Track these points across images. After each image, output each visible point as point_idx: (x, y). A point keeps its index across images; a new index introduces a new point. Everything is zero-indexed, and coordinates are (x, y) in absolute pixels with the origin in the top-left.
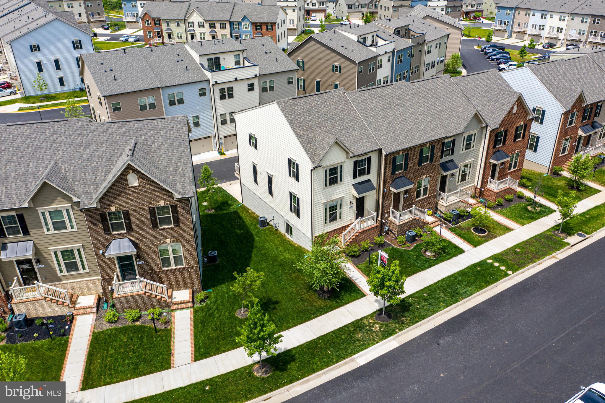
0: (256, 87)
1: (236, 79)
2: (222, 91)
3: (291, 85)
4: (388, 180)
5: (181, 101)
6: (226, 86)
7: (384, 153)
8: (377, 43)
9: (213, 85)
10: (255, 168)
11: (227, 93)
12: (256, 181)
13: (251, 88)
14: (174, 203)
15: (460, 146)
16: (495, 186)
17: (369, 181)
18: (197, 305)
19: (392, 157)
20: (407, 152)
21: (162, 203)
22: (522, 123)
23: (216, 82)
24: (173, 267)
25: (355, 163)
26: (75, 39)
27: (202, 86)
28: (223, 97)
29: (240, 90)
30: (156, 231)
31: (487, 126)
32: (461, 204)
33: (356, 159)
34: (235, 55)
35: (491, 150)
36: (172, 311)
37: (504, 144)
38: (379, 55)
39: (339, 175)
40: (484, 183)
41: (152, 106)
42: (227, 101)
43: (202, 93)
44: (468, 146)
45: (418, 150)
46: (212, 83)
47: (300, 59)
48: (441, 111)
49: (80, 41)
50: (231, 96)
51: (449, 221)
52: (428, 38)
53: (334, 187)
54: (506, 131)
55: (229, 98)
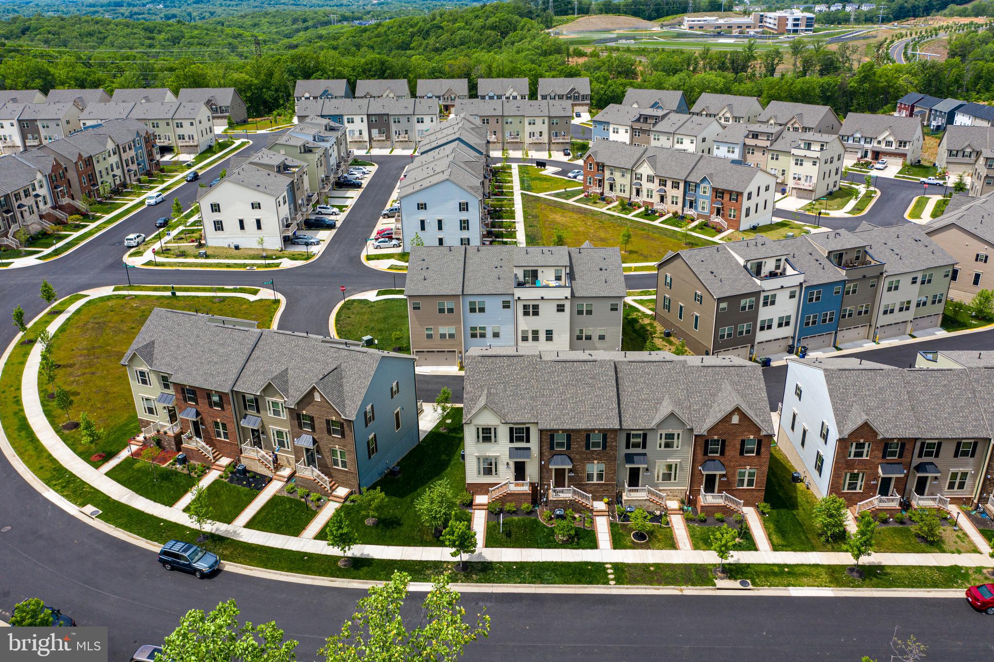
0: (567, 308)
1: (542, 298)
2: (526, 307)
3: (614, 312)
5: (482, 310)
6: (531, 303)
8: (785, 270)
9: (517, 300)
11: (531, 310)
13: (561, 309)
14: (341, 421)
15: (655, 443)
17: (529, 449)
19: (549, 433)
20: (570, 434)
22: (752, 437)
23: (519, 298)
24: (340, 467)
25: (511, 429)
26: (462, 201)
27: (507, 298)
28: (526, 313)
29: (547, 311)
31: (691, 430)
32: (648, 503)
33: (512, 426)
34: (558, 271)
35: (700, 456)
36: (329, 500)
37: (722, 453)
38: (764, 291)
39: (492, 436)
40: (694, 493)
41: (451, 311)
42: (531, 318)
43: (506, 305)
44: (668, 445)
45: (584, 434)
46: (515, 297)
47: (669, 275)
49: (467, 203)
50: (536, 313)
51: (618, 517)
53: (488, 444)
54: (724, 442)
55: (533, 315)
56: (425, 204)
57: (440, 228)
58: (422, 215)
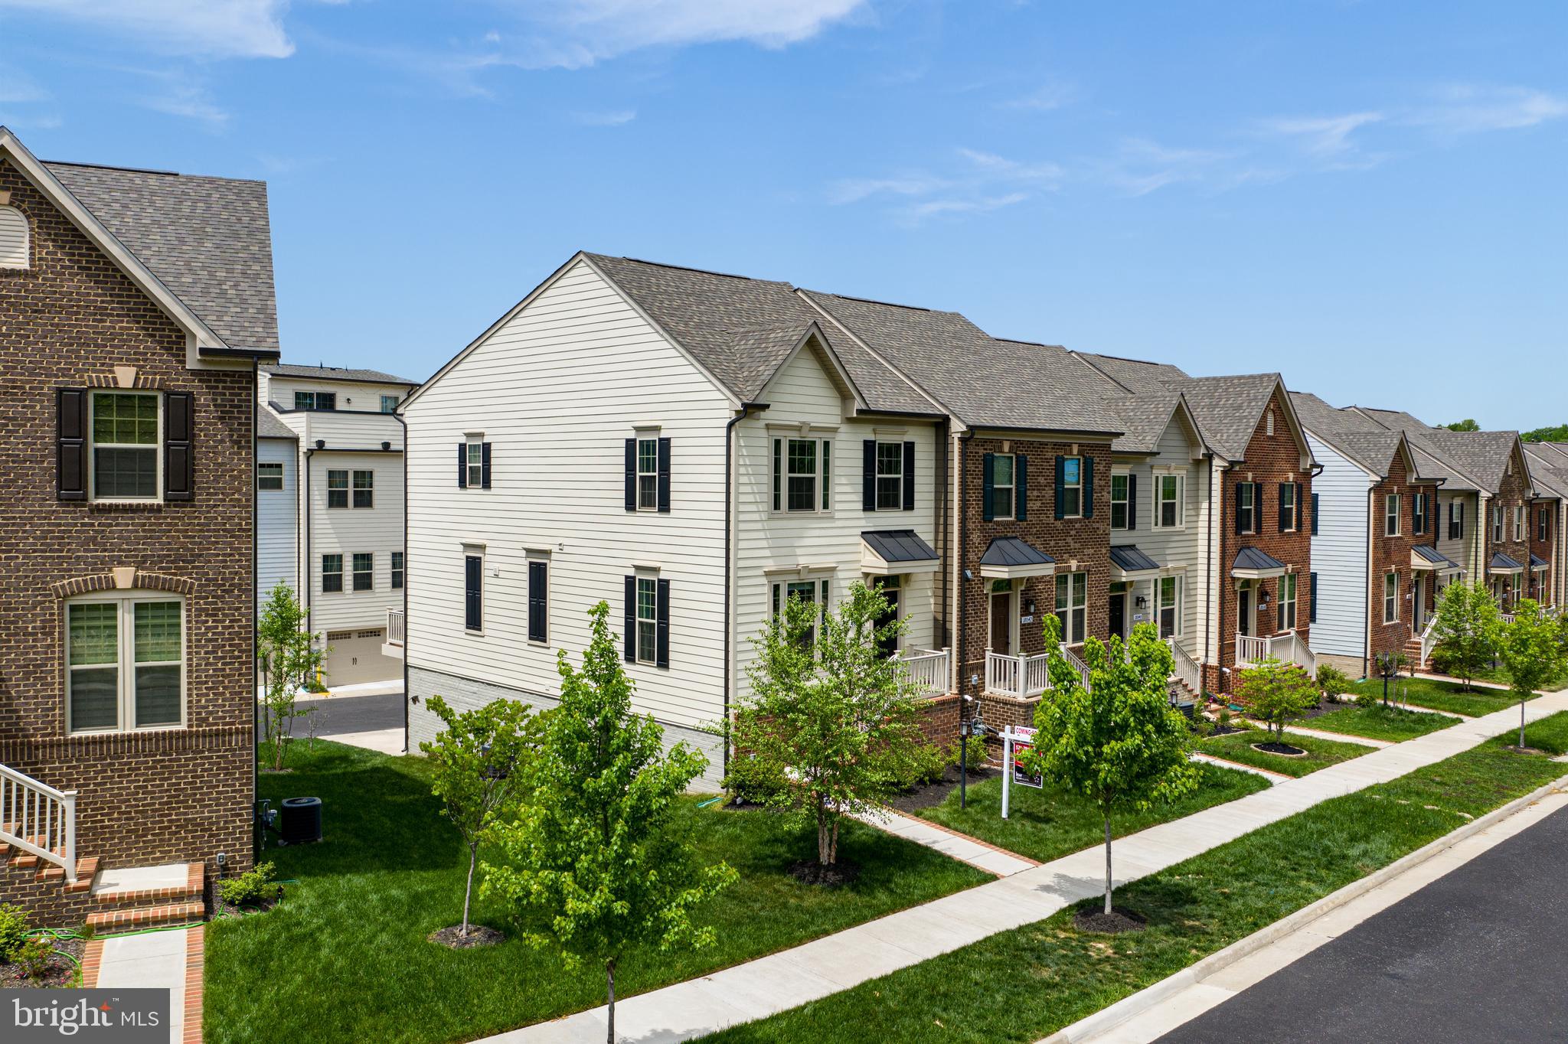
1: (386, 446)
2: (335, 477)
6: (351, 465)
7: (957, 427)
9: (310, 453)
10: (474, 568)
11: (351, 490)
12: (474, 620)
14: (178, 383)
17: (910, 534)
18: (225, 915)
19: (981, 451)
20: (1022, 452)
21: (125, 376)
22: (1291, 476)
23: (321, 444)
24: (127, 725)
25: (867, 447)
27: (271, 455)
28: (336, 500)
29: (395, 485)
30: (70, 517)
31: (1209, 457)
33: (869, 432)
34: (385, 399)
35: (1231, 536)
36: (89, 931)
37: (1258, 529)
39: (818, 475)
40: (1226, 651)
42: (351, 514)
43: (270, 479)
44: (1169, 516)
45: (1051, 457)
46: (304, 446)
50: (364, 500)
54: (1258, 489)
55: (357, 505)
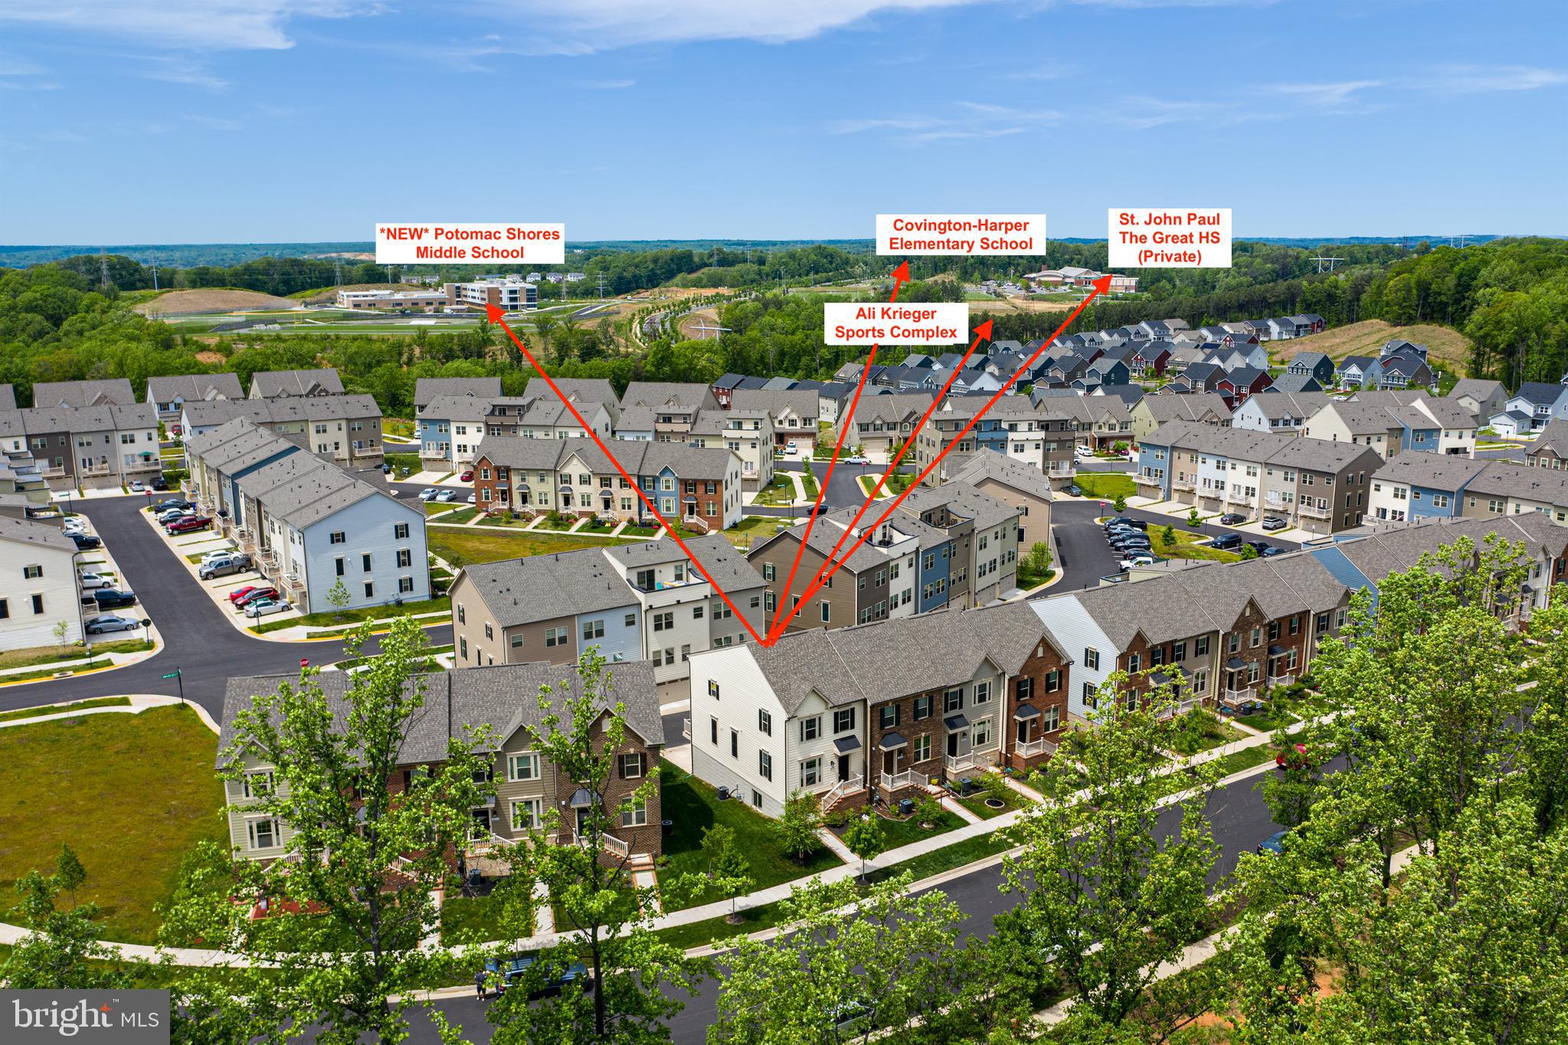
0: (706, 612)
1: (678, 602)
2: (658, 618)
3: (756, 608)
4: (877, 736)
5: (600, 633)
6: (663, 612)
7: (869, 704)
8: (891, 537)
9: (646, 611)
10: (714, 724)
11: (664, 622)
12: (715, 740)
13: (698, 614)
14: (643, 751)
15: (970, 697)
16: (1024, 751)
17: (853, 737)
18: (659, 869)
19: (880, 708)
20: (898, 703)
21: (632, 751)
22: (1054, 669)
23: (651, 607)
24: (634, 824)
25: (836, 714)
26: (399, 522)
27: (630, 611)
28: (658, 627)
29: (683, 618)
30: (623, 782)
31: (1004, 673)
32: (976, 772)
33: (836, 710)
34: (676, 567)
35: (1014, 703)
36: (633, 872)
37: (1032, 695)
38: (893, 560)
39: (817, 728)
40: (1010, 748)
41: (563, 640)
42: (664, 632)
43: (630, 622)
44: (982, 698)
45: (912, 701)
46: (644, 608)
47: (769, 564)
48: (945, 655)
49: (407, 525)
50: (670, 625)
51: (959, 793)
52: (979, 525)
53: (812, 742)
54: (1032, 680)
55: (667, 628)
56: (343, 534)
57: (367, 568)
58: (339, 551)
